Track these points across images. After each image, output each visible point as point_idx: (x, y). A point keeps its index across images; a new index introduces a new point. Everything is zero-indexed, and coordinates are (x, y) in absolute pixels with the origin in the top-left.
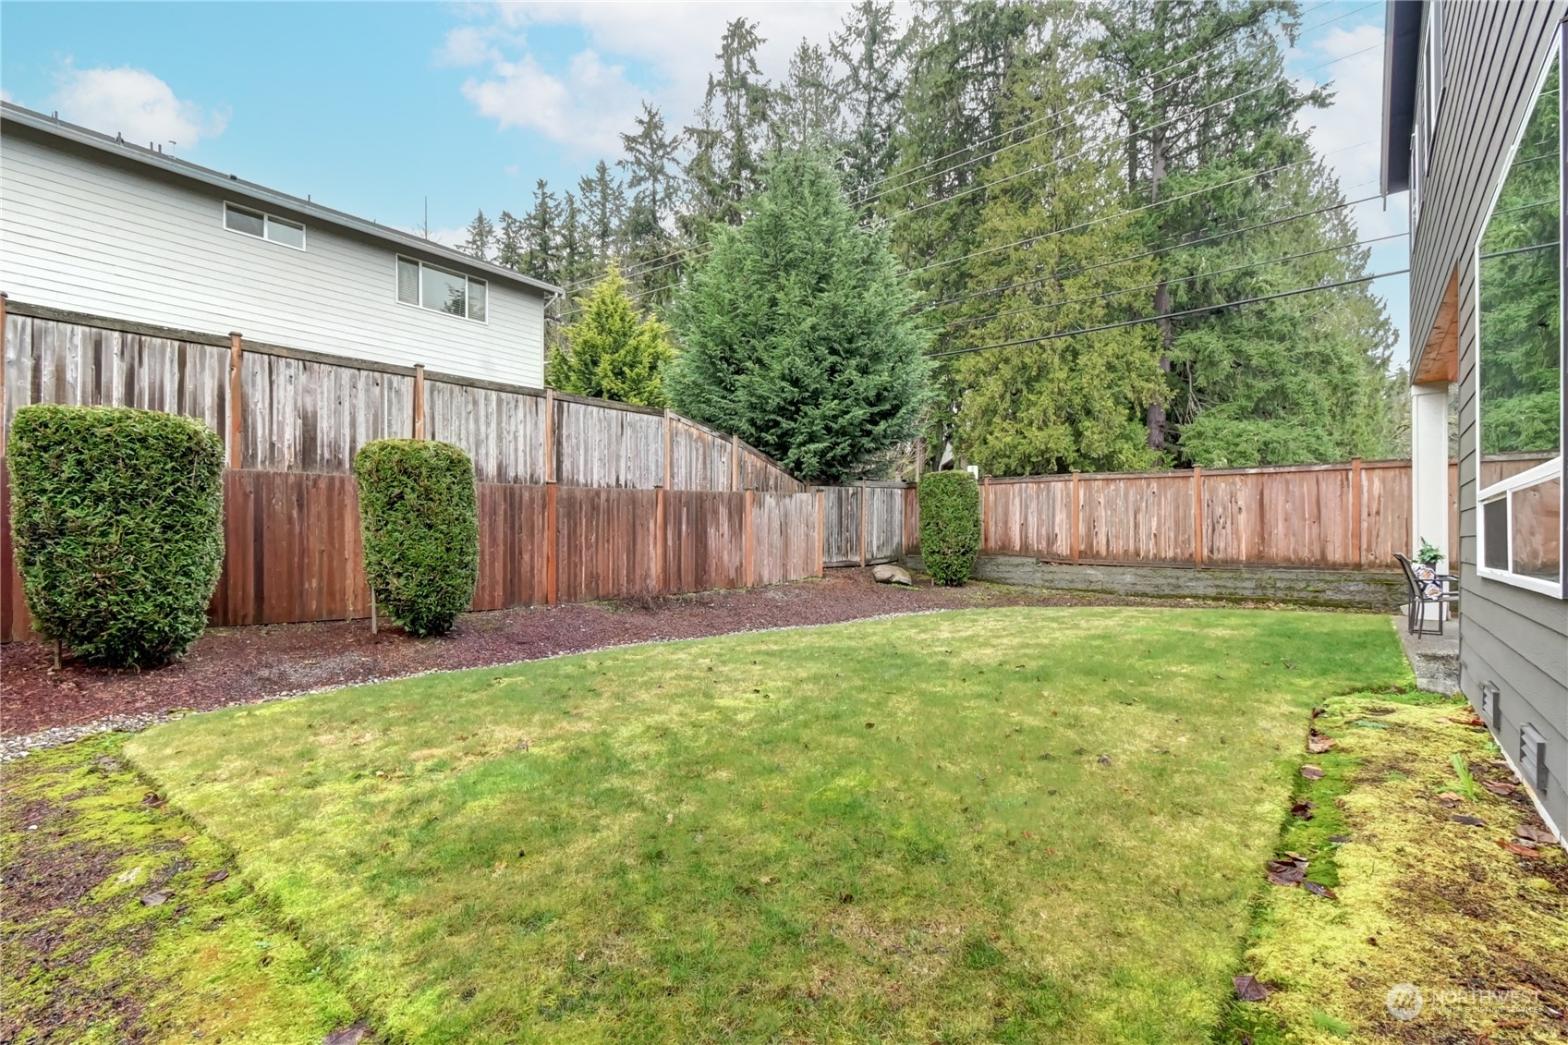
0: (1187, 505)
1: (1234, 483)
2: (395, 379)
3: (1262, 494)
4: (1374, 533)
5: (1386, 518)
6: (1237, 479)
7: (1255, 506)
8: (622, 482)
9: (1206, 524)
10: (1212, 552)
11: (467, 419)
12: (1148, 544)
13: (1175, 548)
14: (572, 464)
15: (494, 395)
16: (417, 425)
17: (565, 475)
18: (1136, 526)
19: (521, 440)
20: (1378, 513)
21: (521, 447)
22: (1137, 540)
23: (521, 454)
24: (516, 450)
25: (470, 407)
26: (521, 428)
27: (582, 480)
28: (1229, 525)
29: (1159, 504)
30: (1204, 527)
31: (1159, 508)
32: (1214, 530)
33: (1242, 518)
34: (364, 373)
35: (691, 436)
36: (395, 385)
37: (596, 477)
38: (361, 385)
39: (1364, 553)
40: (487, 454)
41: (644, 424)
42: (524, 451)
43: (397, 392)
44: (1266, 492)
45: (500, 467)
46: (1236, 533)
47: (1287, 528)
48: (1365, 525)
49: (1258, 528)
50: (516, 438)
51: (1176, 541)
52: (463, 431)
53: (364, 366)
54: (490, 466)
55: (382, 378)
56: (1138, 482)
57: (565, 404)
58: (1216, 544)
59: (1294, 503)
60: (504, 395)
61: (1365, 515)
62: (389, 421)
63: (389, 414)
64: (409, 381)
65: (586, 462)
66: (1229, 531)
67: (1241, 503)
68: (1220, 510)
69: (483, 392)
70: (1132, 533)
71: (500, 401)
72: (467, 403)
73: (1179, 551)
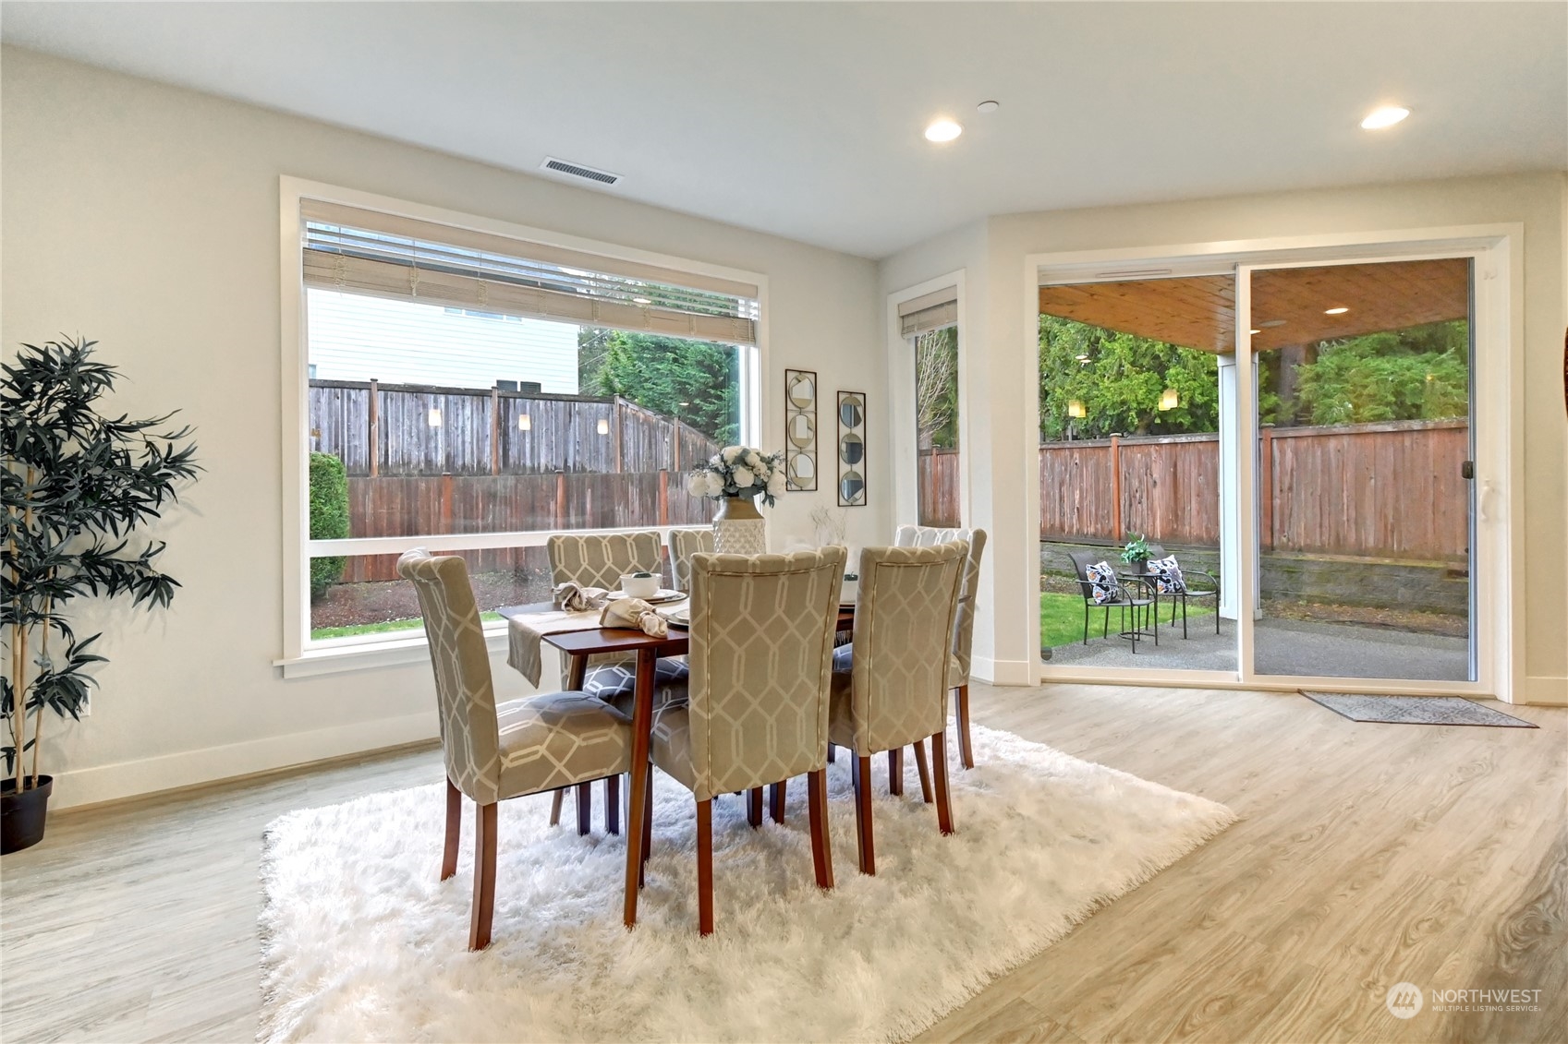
0: (1107, 478)
1: (1149, 455)
2: (353, 393)
3: (1175, 466)
4: (1287, 512)
5: (1298, 494)
6: (1152, 449)
7: (1169, 479)
8: (570, 464)
9: (1124, 497)
10: (1129, 528)
11: (418, 420)
12: (1072, 518)
13: (1096, 523)
14: (519, 451)
15: (442, 398)
16: (372, 428)
17: (511, 461)
18: (1061, 498)
19: (468, 432)
20: (1290, 489)
21: (468, 439)
22: (1062, 514)
23: (468, 446)
24: (463, 442)
25: (421, 410)
26: (468, 424)
27: (528, 463)
28: (1144, 500)
29: (1081, 476)
30: (1122, 502)
31: (1082, 481)
32: (1131, 505)
33: (1157, 492)
34: (326, 390)
35: (638, 419)
36: (353, 397)
37: (543, 461)
38: (324, 400)
39: (1276, 535)
40: (436, 447)
41: (592, 412)
42: (472, 443)
43: (355, 402)
44: (1180, 464)
45: (448, 457)
46: (1151, 509)
47: (1200, 503)
48: (1277, 502)
49: (1172, 504)
50: (463, 432)
51: (1096, 515)
52: (414, 430)
53: (326, 384)
54: (439, 458)
55: (342, 393)
56: (1062, 453)
57: (511, 400)
58: (1133, 519)
59: (1206, 476)
60: (451, 397)
61: (1277, 492)
62: (348, 426)
63: (348, 421)
64: (365, 393)
65: (532, 449)
66: (1145, 505)
67: (1155, 476)
68: (1136, 483)
69: (432, 396)
70: (1057, 506)
71: (447, 402)
72: (418, 406)
73: (1099, 526)
